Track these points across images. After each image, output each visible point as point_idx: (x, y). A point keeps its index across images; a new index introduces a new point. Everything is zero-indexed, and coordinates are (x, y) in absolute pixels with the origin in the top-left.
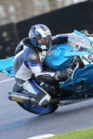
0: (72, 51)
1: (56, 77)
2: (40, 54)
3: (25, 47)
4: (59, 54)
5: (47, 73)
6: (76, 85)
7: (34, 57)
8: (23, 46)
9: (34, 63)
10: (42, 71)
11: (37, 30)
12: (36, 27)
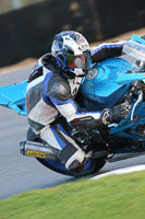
3: (46, 71)
4: (106, 77)
8: (41, 67)
11: (66, 42)
12: (64, 38)
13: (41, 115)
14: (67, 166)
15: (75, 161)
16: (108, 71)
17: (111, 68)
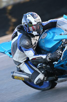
1: (48, 58)
2: (32, 39)
5: (40, 56)
7: (27, 43)
9: (27, 48)
10: (35, 54)
11: (28, 18)
12: (27, 15)
13: (19, 57)
14: (35, 82)
15: (39, 79)
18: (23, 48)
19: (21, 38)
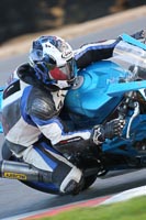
0: (122, 81)
1: (95, 139)
2: (54, 95)
3: (23, 85)
4: (94, 86)
6: (134, 145)
8: (18, 82)
12: (44, 45)
13: (22, 136)
16: (96, 78)
17: (99, 74)
18: (35, 120)
19: (31, 97)
